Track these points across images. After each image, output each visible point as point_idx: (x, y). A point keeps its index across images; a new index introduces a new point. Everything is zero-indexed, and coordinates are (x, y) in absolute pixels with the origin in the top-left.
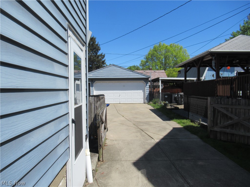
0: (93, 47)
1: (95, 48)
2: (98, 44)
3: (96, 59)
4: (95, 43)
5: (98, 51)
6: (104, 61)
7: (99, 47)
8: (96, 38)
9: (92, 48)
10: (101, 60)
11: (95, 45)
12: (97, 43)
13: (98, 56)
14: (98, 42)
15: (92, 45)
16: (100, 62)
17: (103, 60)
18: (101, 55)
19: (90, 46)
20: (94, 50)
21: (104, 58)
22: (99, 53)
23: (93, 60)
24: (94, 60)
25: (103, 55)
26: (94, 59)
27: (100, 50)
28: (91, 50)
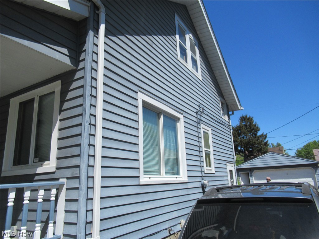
0: (251, 128)
1: (253, 129)
2: (256, 124)
3: (256, 142)
4: (253, 123)
5: (257, 132)
6: (267, 142)
7: (257, 128)
8: (253, 118)
9: (250, 130)
10: (262, 141)
11: (252, 125)
12: (254, 123)
13: (259, 137)
14: (256, 122)
15: (249, 126)
16: (261, 144)
17: (265, 141)
18: (262, 135)
19: (247, 127)
20: (252, 132)
21: (266, 139)
22: (259, 133)
23: (252, 144)
24: (254, 143)
25: (264, 136)
26: (254, 141)
27: (259, 130)
28: (248, 132)
